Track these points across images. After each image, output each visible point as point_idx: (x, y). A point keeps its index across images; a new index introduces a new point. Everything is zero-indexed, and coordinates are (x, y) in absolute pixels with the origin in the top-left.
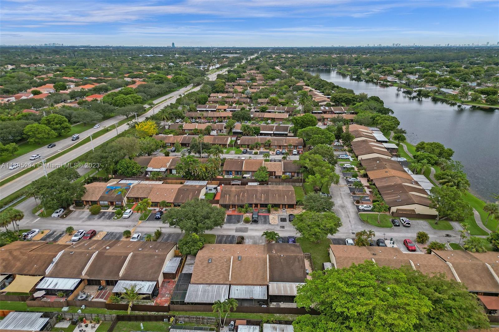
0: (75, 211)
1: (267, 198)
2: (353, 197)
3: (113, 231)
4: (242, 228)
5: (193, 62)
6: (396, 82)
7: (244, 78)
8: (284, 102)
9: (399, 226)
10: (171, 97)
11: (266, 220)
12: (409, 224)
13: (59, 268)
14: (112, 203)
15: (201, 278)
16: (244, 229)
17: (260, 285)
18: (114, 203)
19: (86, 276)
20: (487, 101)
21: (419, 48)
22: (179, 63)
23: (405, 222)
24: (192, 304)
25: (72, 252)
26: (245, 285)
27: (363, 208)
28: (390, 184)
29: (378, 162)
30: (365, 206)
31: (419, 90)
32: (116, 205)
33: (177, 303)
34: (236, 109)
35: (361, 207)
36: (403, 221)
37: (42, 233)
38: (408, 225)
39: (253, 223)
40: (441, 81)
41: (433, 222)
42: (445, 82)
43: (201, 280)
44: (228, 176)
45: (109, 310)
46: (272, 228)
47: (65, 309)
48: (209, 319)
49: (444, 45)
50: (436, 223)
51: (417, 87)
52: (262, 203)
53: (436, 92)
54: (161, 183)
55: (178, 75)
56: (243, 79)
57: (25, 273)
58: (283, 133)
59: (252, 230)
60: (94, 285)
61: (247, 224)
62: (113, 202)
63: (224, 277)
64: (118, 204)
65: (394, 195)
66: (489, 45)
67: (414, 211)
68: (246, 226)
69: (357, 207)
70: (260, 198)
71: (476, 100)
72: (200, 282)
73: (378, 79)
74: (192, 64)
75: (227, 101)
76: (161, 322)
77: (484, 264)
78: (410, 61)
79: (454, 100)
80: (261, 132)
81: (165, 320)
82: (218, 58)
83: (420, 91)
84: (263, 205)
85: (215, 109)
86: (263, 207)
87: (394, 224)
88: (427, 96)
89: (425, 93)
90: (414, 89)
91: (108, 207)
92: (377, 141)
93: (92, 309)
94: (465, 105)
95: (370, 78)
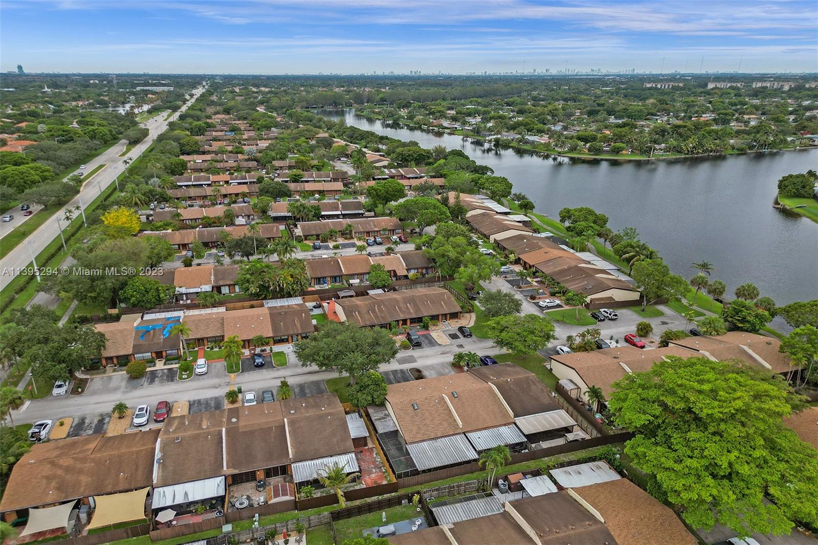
0: (92, 380)
1: (417, 309)
2: (521, 292)
3: (196, 398)
4: (404, 357)
5: (91, 101)
6: (456, 128)
7: (216, 127)
8: (318, 164)
9: (604, 320)
10: (101, 166)
11: (431, 341)
12: (616, 315)
13: (171, 468)
14: (159, 355)
15: (417, 433)
16: (407, 358)
17: (505, 425)
18: (164, 354)
19: (230, 469)
20: (590, 150)
21: (450, 77)
22: (64, 103)
23: (610, 314)
24: (429, 470)
25: (177, 439)
26: (485, 429)
27: (546, 304)
28: (562, 267)
29: (525, 240)
30: (548, 301)
31: (496, 138)
32: (166, 356)
33: (406, 475)
34: (246, 179)
35: (542, 303)
36: (607, 313)
37: (62, 424)
38: (615, 317)
39: (414, 348)
40: (519, 124)
41: (638, 308)
42: (525, 126)
43: (419, 436)
44: (321, 286)
45: (302, 512)
46: (447, 350)
47: (227, 528)
48: (468, 484)
49: (480, 74)
50: (643, 310)
51: (492, 135)
52: (414, 316)
53: (520, 141)
54: (222, 309)
55: (88, 125)
56: (215, 129)
57: (109, 489)
58: (356, 212)
59: (421, 357)
60: (243, 482)
61: (408, 351)
62: (161, 352)
63: (449, 424)
64: (170, 355)
65: (577, 282)
66: (536, 74)
67: (611, 298)
68: (407, 353)
69: (537, 304)
70: (407, 310)
71: (575, 149)
72: (419, 439)
73: (430, 124)
74: (90, 104)
75: (219, 166)
76: (397, 507)
77: (739, 347)
78: (453, 96)
79: (546, 150)
80: (323, 213)
81: (403, 502)
82: (137, 94)
83: (497, 141)
84: (413, 321)
85: (210, 182)
86: (414, 322)
87: (596, 318)
88: (506, 146)
89: (506, 143)
90: (487, 138)
91: (152, 362)
92: (497, 212)
93: (272, 517)
94: (563, 156)
95: (415, 123)
